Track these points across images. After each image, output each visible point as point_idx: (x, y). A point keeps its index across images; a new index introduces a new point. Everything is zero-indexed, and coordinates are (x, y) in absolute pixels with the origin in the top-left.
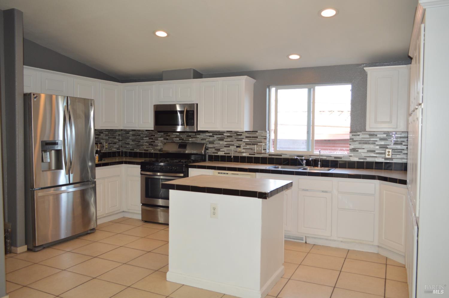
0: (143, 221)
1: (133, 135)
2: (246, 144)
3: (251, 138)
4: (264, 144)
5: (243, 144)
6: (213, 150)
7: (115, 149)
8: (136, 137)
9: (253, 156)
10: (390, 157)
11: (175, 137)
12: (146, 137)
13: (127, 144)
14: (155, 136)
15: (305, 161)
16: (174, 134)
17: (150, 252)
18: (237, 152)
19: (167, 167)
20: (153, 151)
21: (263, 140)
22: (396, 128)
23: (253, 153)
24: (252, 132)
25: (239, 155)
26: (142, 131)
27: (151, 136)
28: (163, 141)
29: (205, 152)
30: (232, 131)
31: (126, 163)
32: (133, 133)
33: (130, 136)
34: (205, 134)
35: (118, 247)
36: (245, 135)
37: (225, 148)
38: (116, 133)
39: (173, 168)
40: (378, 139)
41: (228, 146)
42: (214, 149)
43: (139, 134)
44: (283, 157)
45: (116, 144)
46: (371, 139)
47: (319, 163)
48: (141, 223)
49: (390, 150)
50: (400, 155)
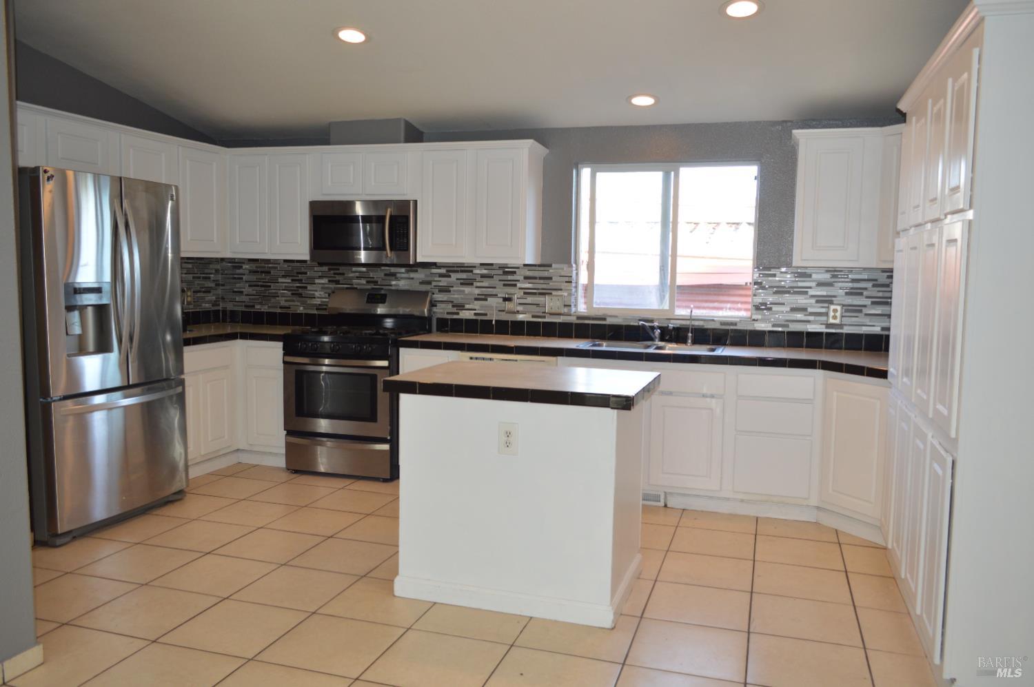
0: (288, 470)
1: (252, 272)
2: (525, 293)
3: (537, 281)
4: (566, 294)
5: (517, 294)
6: (449, 308)
7: (207, 305)
8: (260, 277)
9: (540, 320)
10: (837, 321)
11: (357, 277)
12: (284, 276)
13: (236, 292)
14: (306, 273)
15: (659, 331)
16: (354, 269)
17: (331, 537)
18: (504, 311)
19: (349, 345)
20: (302, 308)
21: (564, 285)
22: (855, 261)
23: (541, 314)
24: (539, 266)
25: (510, 318)
26: (276, 262)
27: (298, 273)
28: (326, 286)
29: (430, 311)
30: (492, 264)
31: (244, 336)
32: (251, 267)
33: (244, 275)
34: (427, 271)
35: (254, 529)
36: (522, 273)
37: (476, 302)
38: (211, 266)
39: (365, 347)
40: (813, 284)
41: (483, 297)
42: (450, 306)
43: (266, 269)
44: (609, 321)
45: (209, 292)
46: (800, 284)
47: (690, 335)
48: (285, 476)
49: (839, 308)
50: (857, 317)
